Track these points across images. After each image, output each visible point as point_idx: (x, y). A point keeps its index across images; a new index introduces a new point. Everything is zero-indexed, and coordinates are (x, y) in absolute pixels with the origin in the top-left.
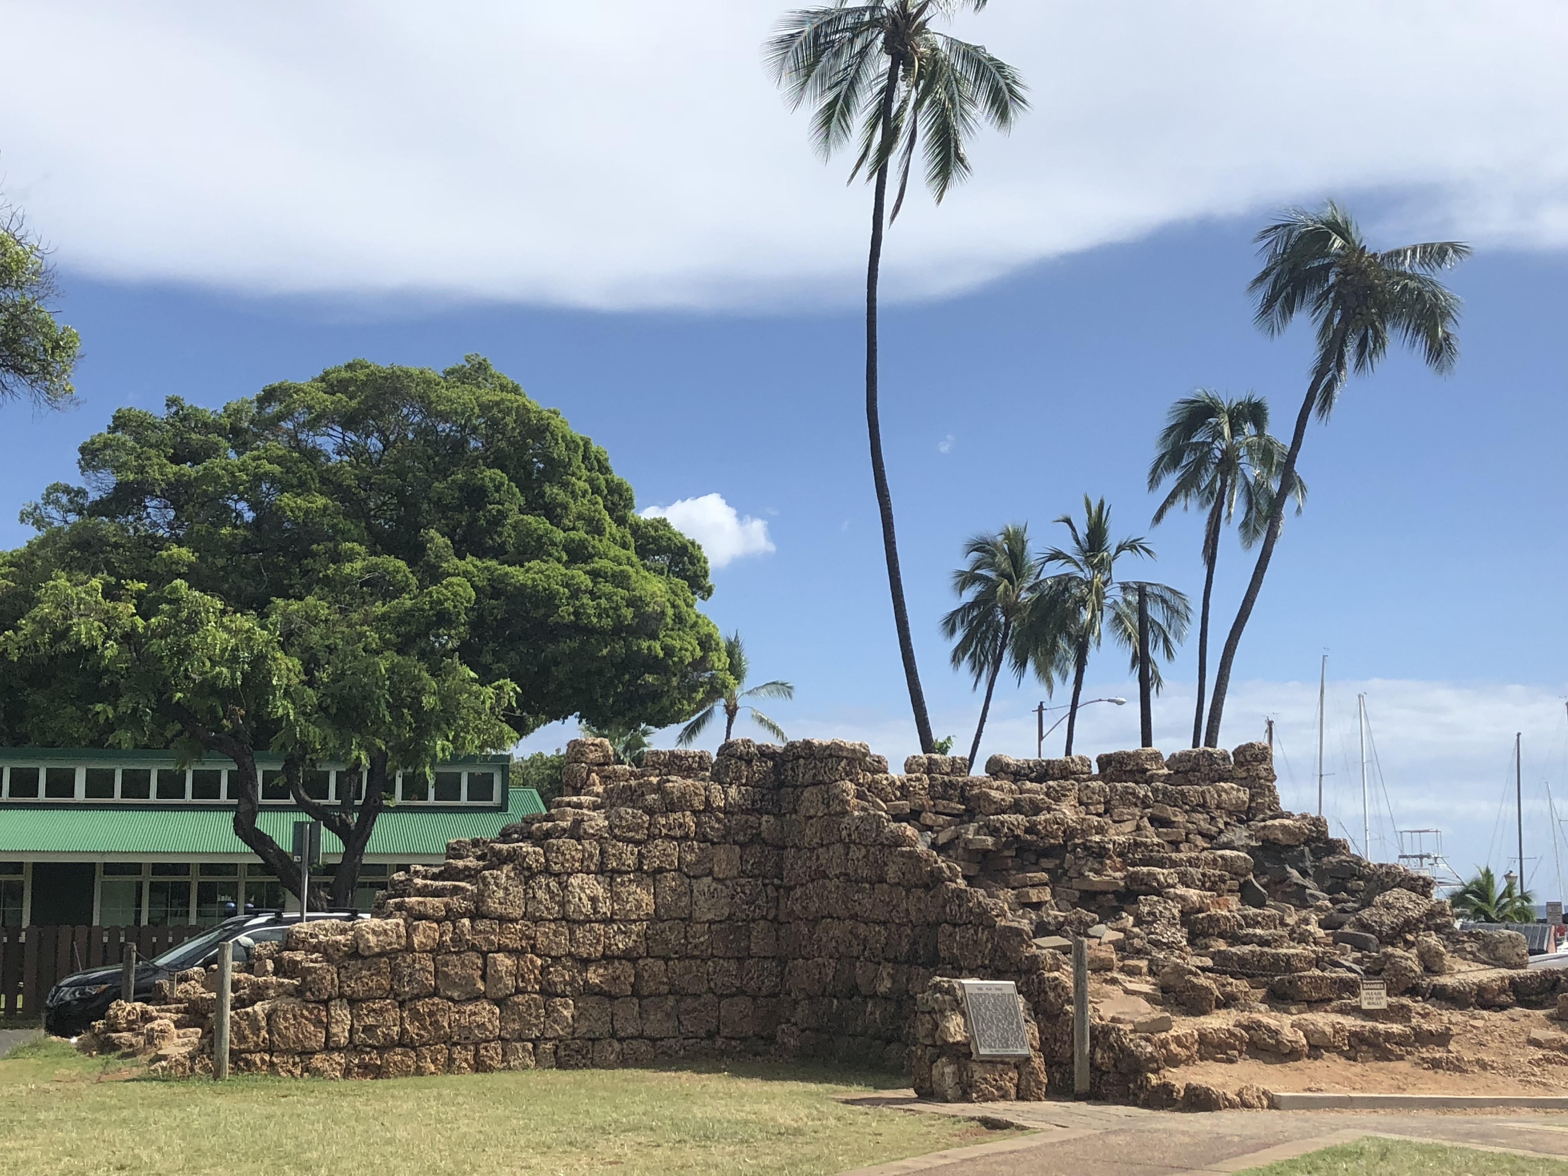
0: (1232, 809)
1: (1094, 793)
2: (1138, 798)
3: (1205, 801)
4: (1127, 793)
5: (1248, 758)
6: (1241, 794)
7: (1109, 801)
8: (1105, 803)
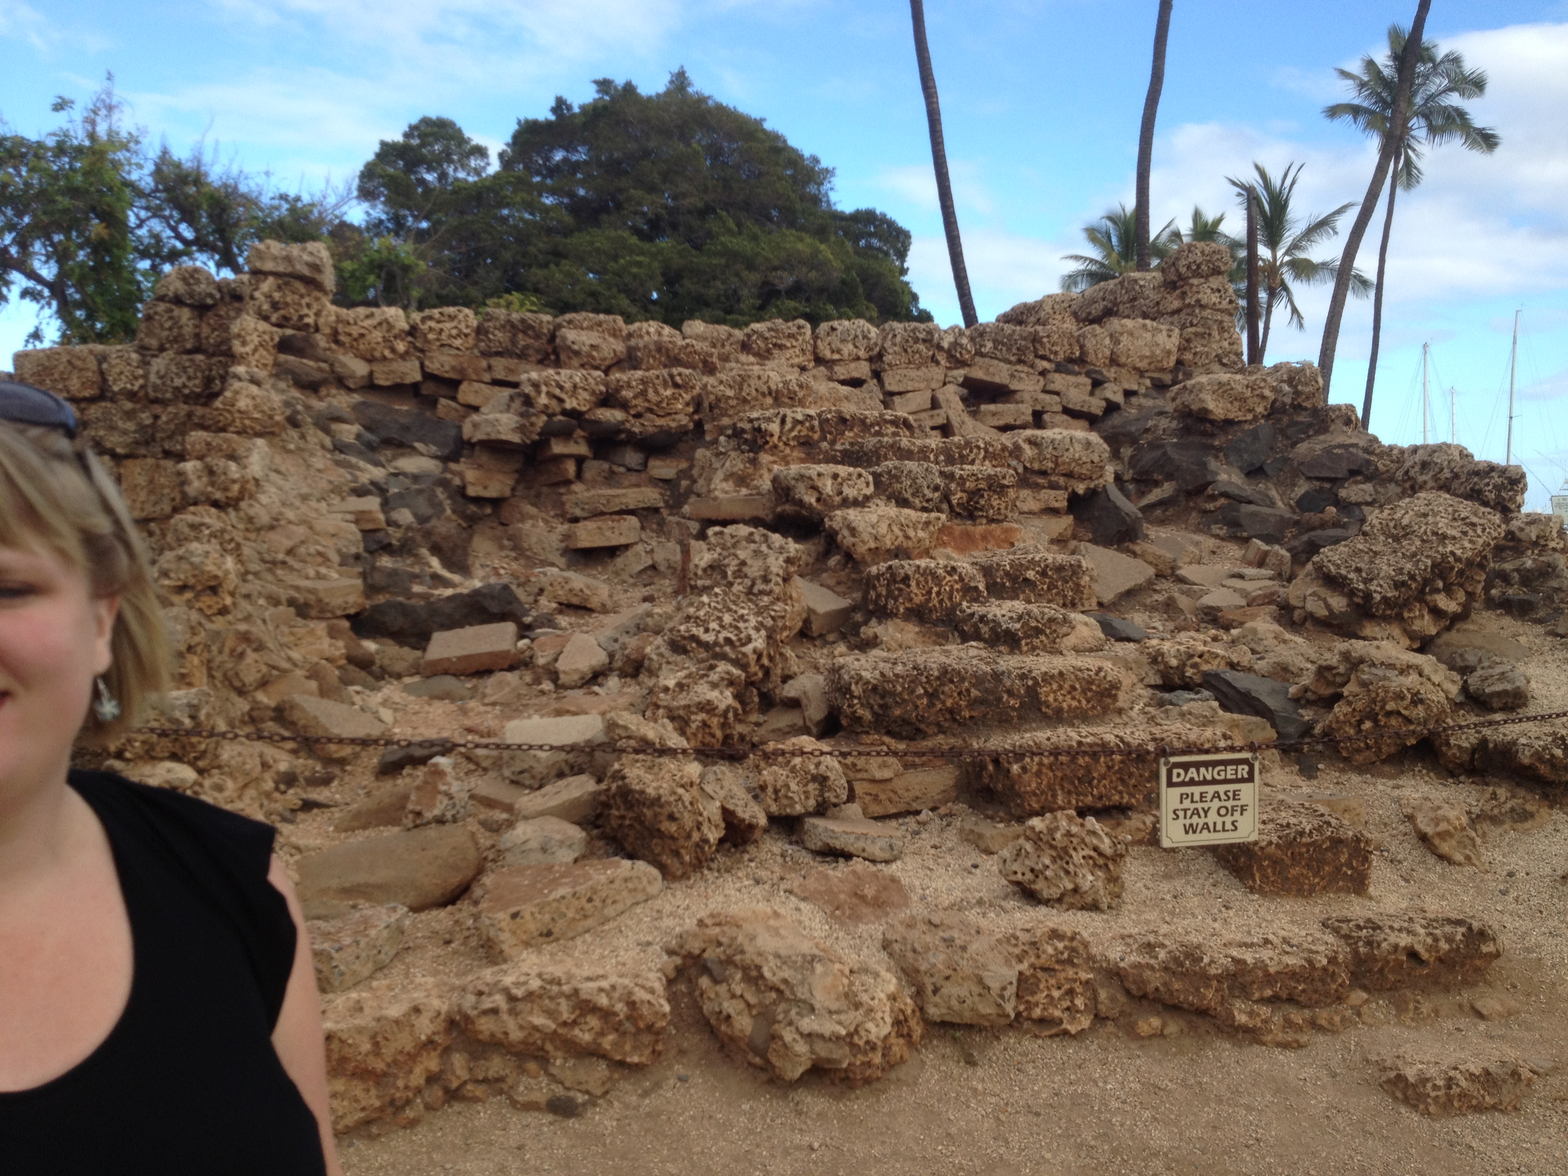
0: (1143, 365)
1: (843, 341)
2: (939, 347)
3: (1083, 353)
4: (916, 340)
5: (1183, 270)
6: (1162, 338)
7: (880, 356)
8: (870, 360)
